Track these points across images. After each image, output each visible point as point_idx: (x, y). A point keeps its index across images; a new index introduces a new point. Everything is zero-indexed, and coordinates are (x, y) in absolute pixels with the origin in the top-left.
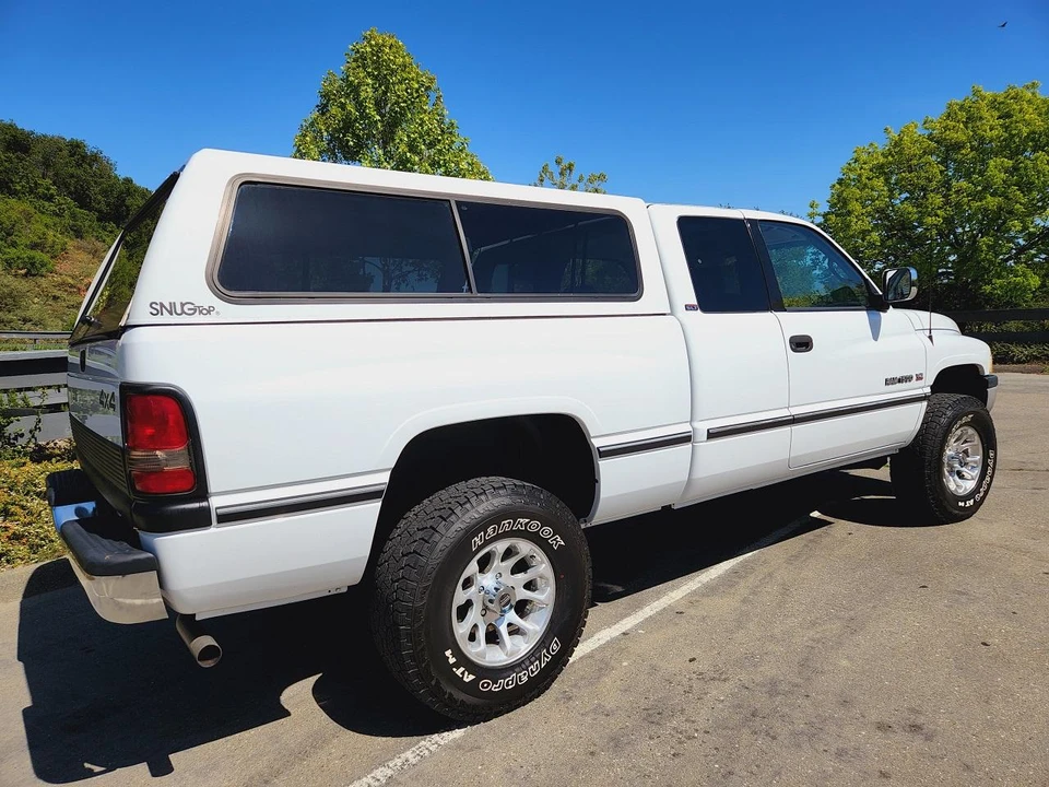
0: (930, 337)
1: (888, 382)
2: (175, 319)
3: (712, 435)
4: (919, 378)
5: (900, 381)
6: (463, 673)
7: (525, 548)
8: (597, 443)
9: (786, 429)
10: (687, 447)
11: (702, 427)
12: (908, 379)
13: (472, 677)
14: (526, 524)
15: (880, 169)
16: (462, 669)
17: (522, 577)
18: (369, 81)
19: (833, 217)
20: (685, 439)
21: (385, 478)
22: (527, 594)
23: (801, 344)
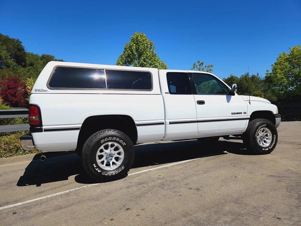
0: (250, 103)
1: (232, 114)
2: (39, 92)
3: (170, 123)
4: (245, 113)
5: (237, 113)
6: (98, 170)
7: (116, 144)
8: (136, 122)
9: (196, 124)
10: (164, 125)
11: (168, 121)
12: (241, 113)
13: (100, 171)
14: (116, 139)
15: (287, 60)
16: (98, 169)
17: (117, 152)
18: (134, 45)
19: (272, 74)
20: (163, 124)
21: (81, 125)
22: (118, 156)
23: (201, 103)
